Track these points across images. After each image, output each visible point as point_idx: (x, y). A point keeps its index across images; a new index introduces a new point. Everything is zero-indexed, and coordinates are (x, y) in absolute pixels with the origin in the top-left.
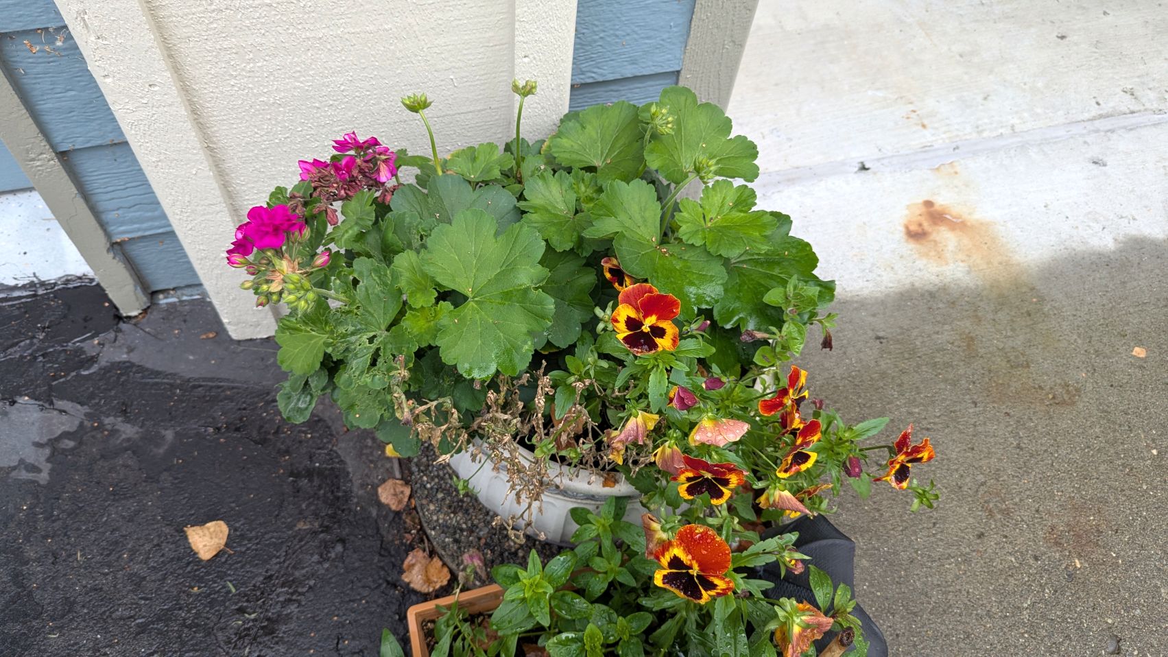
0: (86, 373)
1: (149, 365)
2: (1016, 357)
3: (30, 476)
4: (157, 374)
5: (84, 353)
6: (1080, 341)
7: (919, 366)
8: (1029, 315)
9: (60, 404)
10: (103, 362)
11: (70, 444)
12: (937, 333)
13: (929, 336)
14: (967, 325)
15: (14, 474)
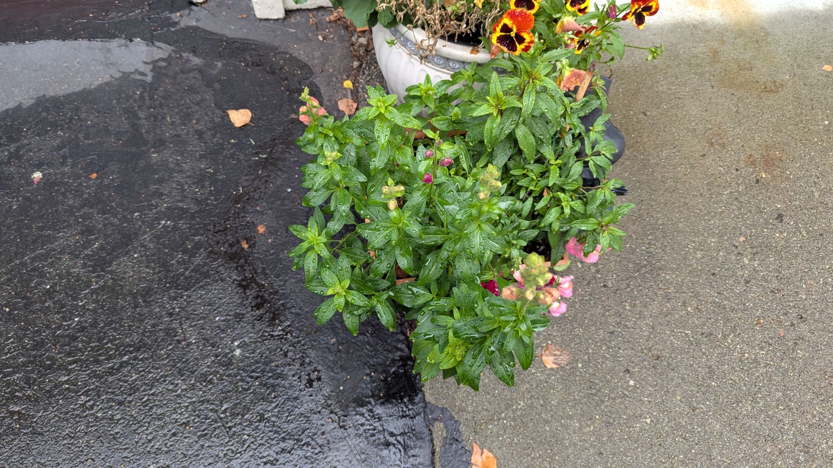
0: (173, 29)
1: (209, 29)
2: (745, 64)
3: (141, 78)
4: (213, 34)
5: (172, 19)
6: (788, 59)
7: (679, 64)
8: (757, 42)
9: (158, 44)
10: (182, 25)
11: (164, 64)
12: (695, 47)
13: (689, 48)
14: (715, 45)
15: (132, 76)
